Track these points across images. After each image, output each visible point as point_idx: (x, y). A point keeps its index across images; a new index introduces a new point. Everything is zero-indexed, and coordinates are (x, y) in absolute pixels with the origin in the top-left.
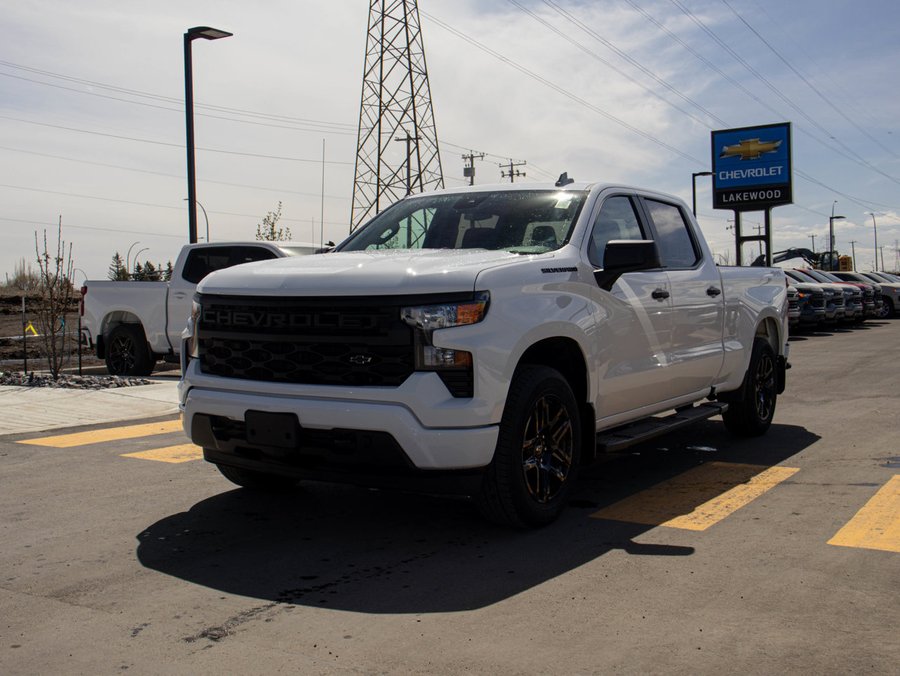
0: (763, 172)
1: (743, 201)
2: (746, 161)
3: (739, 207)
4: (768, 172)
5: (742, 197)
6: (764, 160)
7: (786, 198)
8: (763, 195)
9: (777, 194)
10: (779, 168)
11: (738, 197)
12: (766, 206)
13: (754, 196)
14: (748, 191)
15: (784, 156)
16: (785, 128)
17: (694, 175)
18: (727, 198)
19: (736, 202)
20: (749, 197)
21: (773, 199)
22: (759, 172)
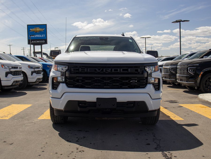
0: (40, 36)
1: (35, 43)
2: (36, 33)
3: (34, 44)
4: (41, 36)
5: (35, 42)
6: (40, 33)
7: (46, 42)
8: (40, 42)
9: (44, 41)
10: (44, 35)
11: (34, 42)
12: (41, 44)
13: (38, 42)
14: (37, 40)
15: (45, 32)
16: (45, 25)
18: (31, 42)
19: (33, 43)
20: (37, 42)
21: (43, 43)
22: (39, 36)
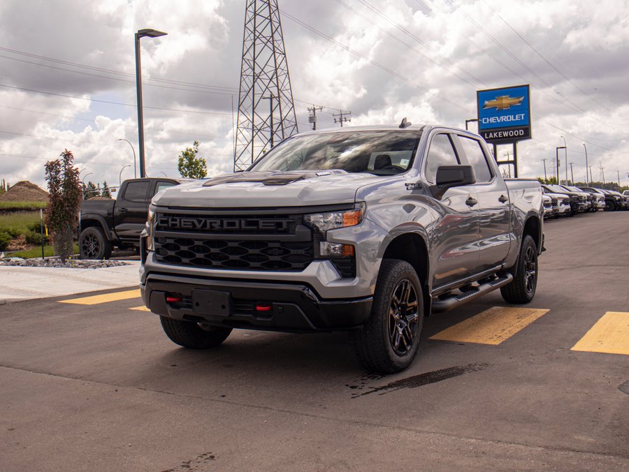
0: (512, 118)
1: (499, 138)
2: (500, 112)
3: (496, 141)
4: (515, 118)
5: (498, 135)
6: (512, 110)
7: (527, 135)
8: (512, 133)
9: (522, 132)
10: (522, 115)
11: (495, 135)
12: (513, 140)
13: (506, 134)
14: (502, 131)
15: (525, 107)
16: (526, 88)
17: (467, 121)
18: (488, 136)
19: (494, 138)
20: (503, 135)
21: (519, 136)
22: (509, 118)
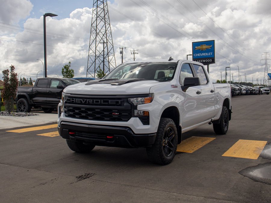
0: (207, 54)
2: (202, 51)
4: (208, 54)
6: (207, 51)
7: (213, 62)
8: (207, 61)
9: (211, 60)
10: (211, 53)
11: (199, 61)
12: (207, 64)
13: (204, 61)
15: (213, 50)
16: (213, 41)
17: (187, 55)
21: (210, 62)
